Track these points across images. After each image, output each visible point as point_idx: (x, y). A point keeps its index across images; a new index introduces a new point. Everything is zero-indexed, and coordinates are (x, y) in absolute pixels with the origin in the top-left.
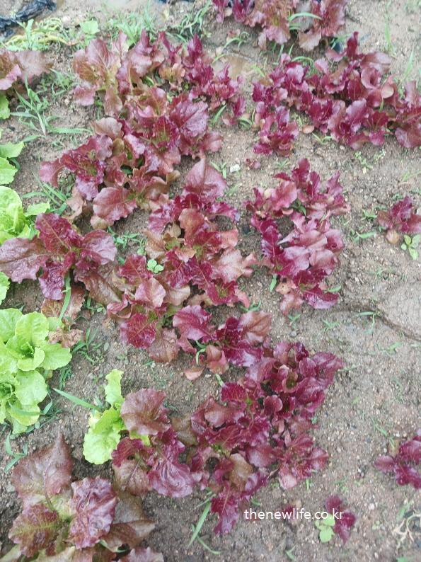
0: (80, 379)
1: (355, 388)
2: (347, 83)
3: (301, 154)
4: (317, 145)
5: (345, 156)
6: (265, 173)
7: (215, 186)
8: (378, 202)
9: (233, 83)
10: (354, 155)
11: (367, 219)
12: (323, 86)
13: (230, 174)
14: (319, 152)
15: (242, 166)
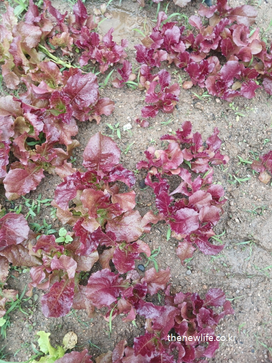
0: (18, 326)
1: (240, 312)
2: (220, 41)
3: (183, 108)
4: (196, 100)
5: (220, 107)
6: (153, 129)
7: (111, 155)
8: (250, 146)
9: (118, 48)
10: (228, 106)
11: (242, 163)
12: (198, 43)
13: (124, 133)
14: (198, 107)
15: (133, 124)
